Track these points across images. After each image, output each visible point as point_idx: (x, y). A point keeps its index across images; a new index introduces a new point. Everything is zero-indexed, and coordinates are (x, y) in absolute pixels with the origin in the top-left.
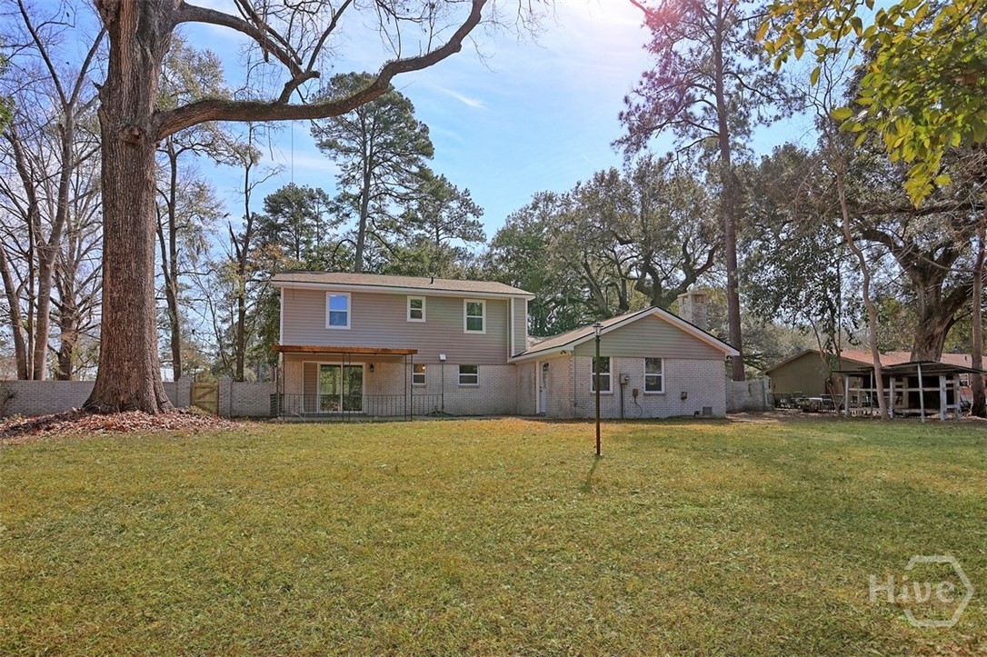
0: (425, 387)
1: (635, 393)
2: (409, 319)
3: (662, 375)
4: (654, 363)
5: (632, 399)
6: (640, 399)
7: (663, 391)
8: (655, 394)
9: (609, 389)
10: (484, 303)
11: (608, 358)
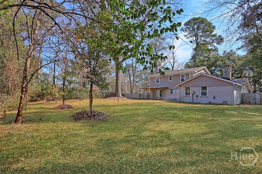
0: (172, 94)
1: (197, 96)
2: (169, 80)
3: (207, 91)
4: (204, 88)
5: (196, 98)
6: (199, 98)
7: (207, 96)
8: (204, 97)
9: (190, 95)
10: (185, 75)
11: (190, 87)
